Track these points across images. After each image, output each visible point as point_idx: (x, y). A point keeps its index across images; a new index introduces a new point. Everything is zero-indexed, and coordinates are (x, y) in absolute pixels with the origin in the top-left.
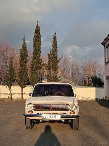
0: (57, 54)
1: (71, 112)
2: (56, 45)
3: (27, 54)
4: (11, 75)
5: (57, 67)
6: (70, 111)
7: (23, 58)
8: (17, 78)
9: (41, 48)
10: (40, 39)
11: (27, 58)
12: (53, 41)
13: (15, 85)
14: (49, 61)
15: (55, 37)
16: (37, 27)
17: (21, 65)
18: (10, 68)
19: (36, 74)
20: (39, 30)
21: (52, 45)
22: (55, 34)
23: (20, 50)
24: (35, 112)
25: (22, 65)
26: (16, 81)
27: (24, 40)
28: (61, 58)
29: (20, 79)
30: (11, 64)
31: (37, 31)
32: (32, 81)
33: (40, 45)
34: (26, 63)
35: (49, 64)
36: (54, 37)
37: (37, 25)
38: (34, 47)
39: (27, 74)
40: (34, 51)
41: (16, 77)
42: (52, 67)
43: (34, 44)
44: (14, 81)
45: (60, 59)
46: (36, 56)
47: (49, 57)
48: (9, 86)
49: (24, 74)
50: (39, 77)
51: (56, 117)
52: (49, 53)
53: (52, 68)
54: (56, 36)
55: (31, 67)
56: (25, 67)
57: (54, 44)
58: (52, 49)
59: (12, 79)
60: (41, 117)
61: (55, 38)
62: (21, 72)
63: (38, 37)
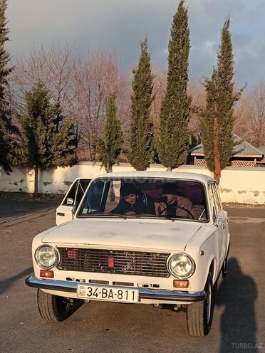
0: (232, 81)
1: (177, 282)
2: (230, 56)
3: (151, 83)
4: (111, 138)
5: (230, 116)
6: (172, 278)
7: (140, 93)
8: (126, 146)
9: (187, 65)
10: (188, 40)
11: (150, 92)
12: (221, 44)
13: (120, 163)
14: (210, 100)
15: (228, 32)
16: (181, 9)
17: (136, 113)
18: (108, 121)
19: (172, 135)
20: (185, 18)
21: (219, 57)
22: (228, 26)
23: (134, 72)
24: (60, 275)
25: (138, 112)
26: (124, 152)
27: (144, 46)
28: (242, 90)
29: (132, 147)
30: (112, 110)
31: (181, 20)
32: (164, 154)
33: (185, 57)
34: (148, 106)
35: (208, 107)
36: (224, 34)
37: (181, 4)
38: (170, 62)
39: (152, 135)
40: (170, 74)
41: (122, 142)
42: (217, 115)
43: (171, 56)
44: (117, 153)
45: (240, 94)
46: (175, 86)
47: (210, 88)
48: (106, 167)
49: (142, 136)
50: (183, 143)
51: (124, 294)
52: (210, 79)
53: (215, 119)
54: (230, 30)
55: (161, 117)
56: (145, 118)
57: (223, 52)
58: (216, 68)
59: (113, 149)
60: (74, 290)
61: (226, 37)
62: (134, 129)
63: (181, 36)
